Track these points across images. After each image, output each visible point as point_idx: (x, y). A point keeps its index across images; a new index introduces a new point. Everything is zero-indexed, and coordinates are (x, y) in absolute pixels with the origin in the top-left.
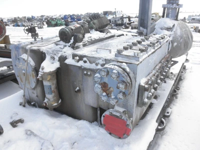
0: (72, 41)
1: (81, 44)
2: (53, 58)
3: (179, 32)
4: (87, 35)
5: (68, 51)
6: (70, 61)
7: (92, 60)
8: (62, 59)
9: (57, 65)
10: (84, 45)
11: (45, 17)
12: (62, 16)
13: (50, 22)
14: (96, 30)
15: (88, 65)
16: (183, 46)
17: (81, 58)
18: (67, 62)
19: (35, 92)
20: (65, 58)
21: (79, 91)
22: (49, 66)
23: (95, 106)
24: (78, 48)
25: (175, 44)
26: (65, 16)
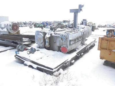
0: (54, 30)
1: (56, 31)
2: (49, 34)
3: (86, 29)
4: (57, 29)
5: (53, 33)
6: (53, 35)
7: (59, 34)
8: (51, 34)
9: (50, 36)
10: (57, 31)
11: (32, 22)
12: (42, 22)
13: (36, 25)
14: (60, 28)
15: (58, 35)
16: (87, 34)
17: (56, 34)
18: (52, 35)
19: (42, 44)
20: (52, 34)
21: (55, 42)
22: (48, 36)
23: (59, 46)
24: (55, 32)
25: (85, 33)
26: (43, 22)
